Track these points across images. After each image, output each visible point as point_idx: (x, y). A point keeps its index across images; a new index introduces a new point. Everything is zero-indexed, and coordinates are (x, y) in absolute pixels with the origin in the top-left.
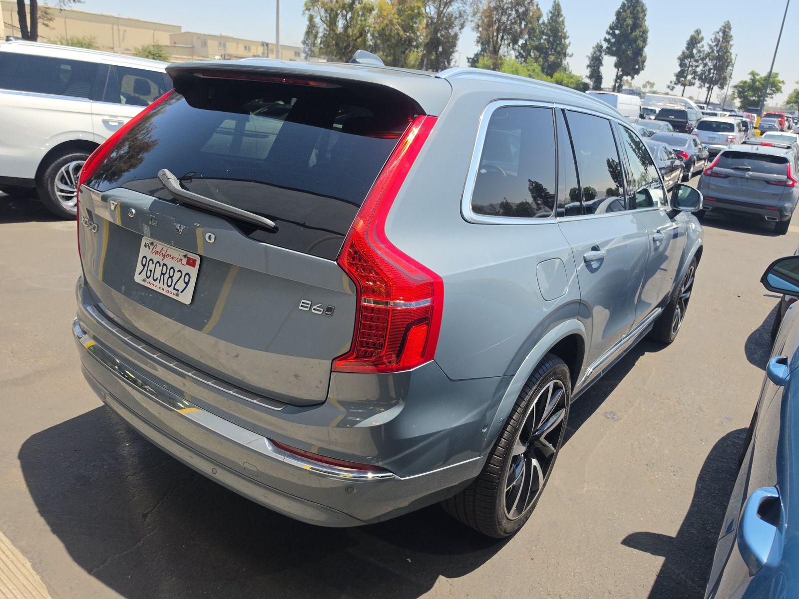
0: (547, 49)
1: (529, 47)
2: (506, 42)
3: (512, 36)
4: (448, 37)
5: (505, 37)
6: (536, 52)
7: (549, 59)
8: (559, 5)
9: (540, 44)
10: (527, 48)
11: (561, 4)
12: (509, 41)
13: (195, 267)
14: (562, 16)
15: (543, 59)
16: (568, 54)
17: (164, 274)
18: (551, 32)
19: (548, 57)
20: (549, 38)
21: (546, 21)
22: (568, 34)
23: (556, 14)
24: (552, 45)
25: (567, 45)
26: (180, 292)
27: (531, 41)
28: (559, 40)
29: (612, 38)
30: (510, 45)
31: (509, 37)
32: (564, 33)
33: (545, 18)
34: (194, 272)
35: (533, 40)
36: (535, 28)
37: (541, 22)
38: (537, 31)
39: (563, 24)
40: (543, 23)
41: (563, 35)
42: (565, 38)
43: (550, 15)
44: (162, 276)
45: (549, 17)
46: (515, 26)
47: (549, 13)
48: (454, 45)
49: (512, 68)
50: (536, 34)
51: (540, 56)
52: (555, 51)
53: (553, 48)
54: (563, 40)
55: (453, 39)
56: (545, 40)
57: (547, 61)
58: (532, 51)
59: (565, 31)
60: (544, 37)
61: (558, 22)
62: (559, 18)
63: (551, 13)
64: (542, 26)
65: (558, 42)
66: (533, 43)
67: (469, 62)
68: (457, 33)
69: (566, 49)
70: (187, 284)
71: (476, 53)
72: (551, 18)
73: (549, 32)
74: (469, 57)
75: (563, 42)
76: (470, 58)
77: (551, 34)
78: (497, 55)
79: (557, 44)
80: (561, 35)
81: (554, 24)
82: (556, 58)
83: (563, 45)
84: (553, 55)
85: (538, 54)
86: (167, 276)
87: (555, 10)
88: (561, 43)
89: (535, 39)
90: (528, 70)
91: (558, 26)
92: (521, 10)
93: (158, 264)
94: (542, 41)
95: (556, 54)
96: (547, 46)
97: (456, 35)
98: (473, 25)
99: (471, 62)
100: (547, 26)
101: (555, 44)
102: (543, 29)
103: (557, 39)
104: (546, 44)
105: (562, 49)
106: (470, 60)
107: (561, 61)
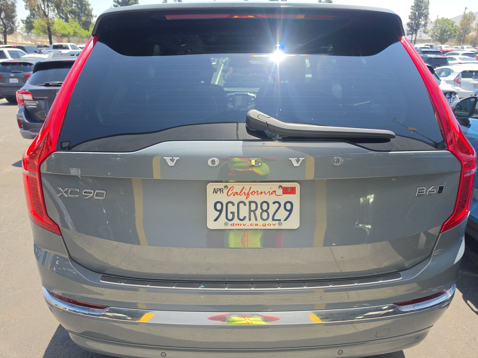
1: (65, 11)
2: (52, 8)
3: (55, 4)
4: (7, 6)
5: (50, 5)
6: (71, 14)
7: (82, 19)
9: (73, 9)
12: (54, 7)
13: (295, 194)
15: (78, 19)
16: (93, 16)
17: (254, 211)
19: (81, 18)
20: (78, 6)
22: (89, 3)
24: (82, 10)
25: (91, 10)
26: (282, 221)
27: (65, 7)
28: (85, 6)
29: (118, 4)
30: (55, 10)
31: (53, 5)
34: (295, 198)
35: (67, 7)
41: (87, 3)
42: (89, 5)
44: (252, 213)
48: (13, 11)
49: (60, 25)
50: (68, 3)
51: (75, 17)
52: (84, 14)
53: (82, 12)
54: (87, 6)
55: (11, 7)
56: (75, 6)
57: (81, 20)
58: (68, 14)
65: (84, 8)
66: (67, 9)
68: (14, 2)
69: (91, 12)
70: (290, 211)
71: (27, 16)
73: (76, 2)
75: (88, 8)
76: (24, 20)
77: (78, 3)
78: (48, 17)
79: (84, 9)
82: (87, 18)
83: (89, 10)
84: (84, 16)
85: (73, 16)
86: (259, 211)
88: (86, 9)
89: (68, 6)
90: (72, 27)
93: (241, 205)
94: (73, 7)
95: (85, 16)
96: (78, 11)
97: (13, 4)
99: (26, 23)
103: (83, 6)
104: (77, 9)
105: (89, 12)
106: (24, 22)
107: (90, 20)
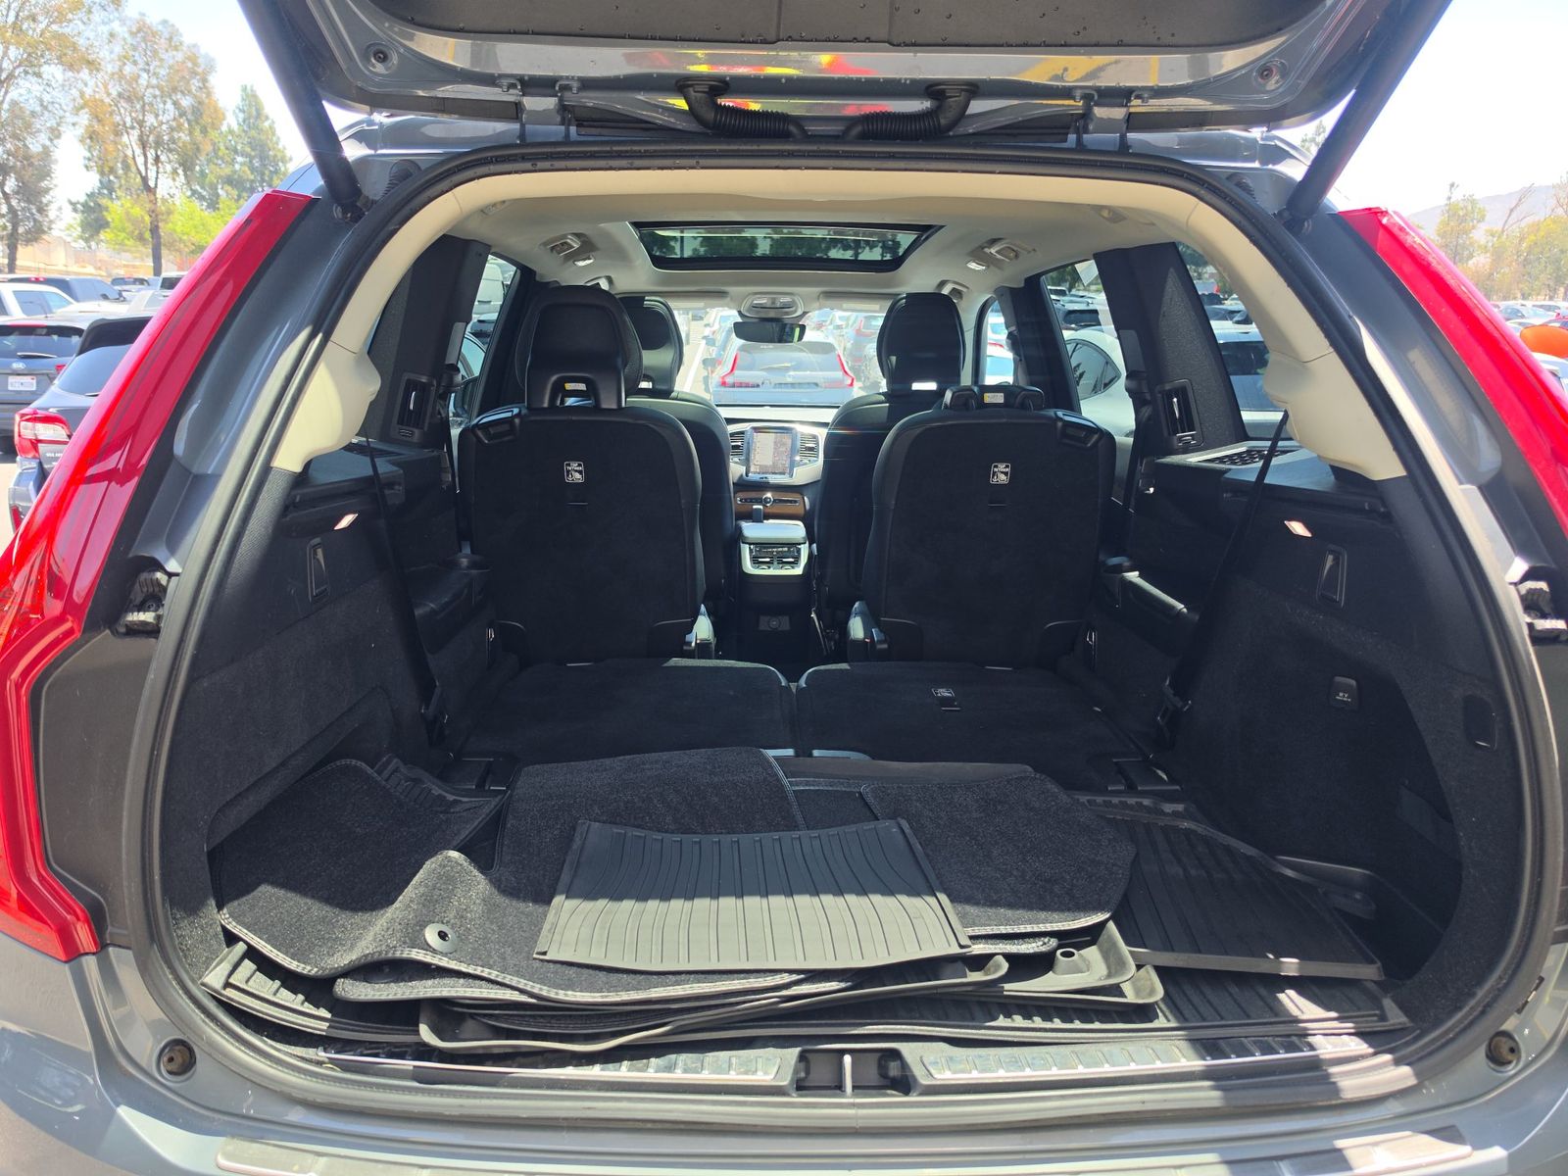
0: (252, 181)
1: (211, 178)
2: (168, 167)
3: (179, 156)
4: (27, 157)
5: (163, 158)
6: (229, 187)
8: (255, 96)
9: (235, 172)
10: (207, 180)
11: (260, 94)
12: (175, 164)
14: (267, 118)
18: (253, 150)
20: (251, 162)
21: (235, 127)
22: (287, 153)
23: (254, 113)
27: (212, 166)
28: (273, 164)
30: (178, 174)
31: (174, 157)
32: (279, 150)
33: (232, 121)
35: (217, 165)
36: (216, 141)
37: (224, 128)
38: (222, 147)
39: (274, 134)
40: (231, 132)
41: (279, 155)
42: (284, 160)
43: (241, 116)
45: (241, 120)
46: (181, 134)
47: (237, 111)
48: (45, 173)
49: (192, 220)
50: (220, 154)
53: (263, 180)
54: (280, 164)
55: (40, 161)
56: (242, 164)
58: (220, 186)
59: (280, 146)
60: (240, 159)
61: (262, 130)
62: (263, 122)
63: (241, 110)
64: (230, 138)
65: (271, 169)
66: (219, 170)
67: (75, 210)
68: (48, 148)
71: (89, 190)
72: (244, 121)
73: (248, 150)
74: (74, 200)
75: (283, 169)
76: (78, 203)
77: (253, 153)
78: (154, 194)
79: (271, 172)
80: (275, 156)
81: (253, 133)
85: (235, 193)
87: (250, 105)
88: (277, 172)
89: (220, 162)
91: (263, 137)
92: (186, 102)
94: (237, 167)
96: (252, 177)
97: (46, 153)
98: (80, 131)
99: (83, 212)
100: (239, 136)
101: (267, 172)
102: (233, 142)
103: (266, 162)
104: (249, 172)
106: (80, 207)
